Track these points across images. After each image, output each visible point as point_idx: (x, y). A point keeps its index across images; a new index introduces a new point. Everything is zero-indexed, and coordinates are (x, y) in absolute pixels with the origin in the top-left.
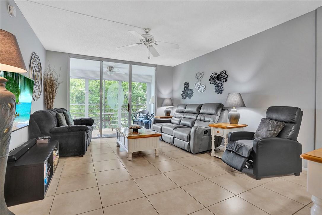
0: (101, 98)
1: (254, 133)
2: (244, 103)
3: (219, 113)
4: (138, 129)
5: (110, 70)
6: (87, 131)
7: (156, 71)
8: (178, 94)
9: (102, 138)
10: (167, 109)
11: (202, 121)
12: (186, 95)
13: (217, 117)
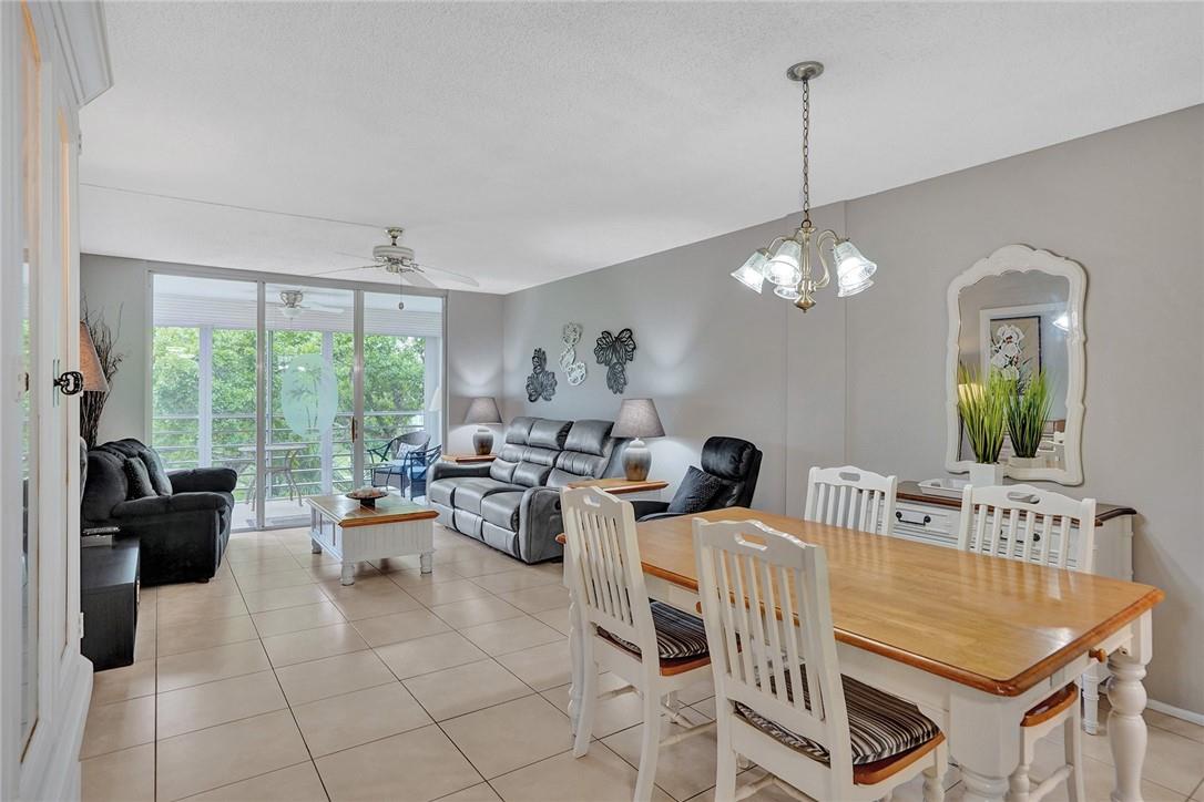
0: (261, 394)
1: (668, 504)
2: (661, 426)
3: (608, 450)
4: (376, 500)
5: (291, 304)
6: (221, 509)
7: (445, 307)
8: (517, 385)
9: (264, 529)
10: (482, 434)
11: (569, 472)
12: (539, 390)
13: (603, 461)
